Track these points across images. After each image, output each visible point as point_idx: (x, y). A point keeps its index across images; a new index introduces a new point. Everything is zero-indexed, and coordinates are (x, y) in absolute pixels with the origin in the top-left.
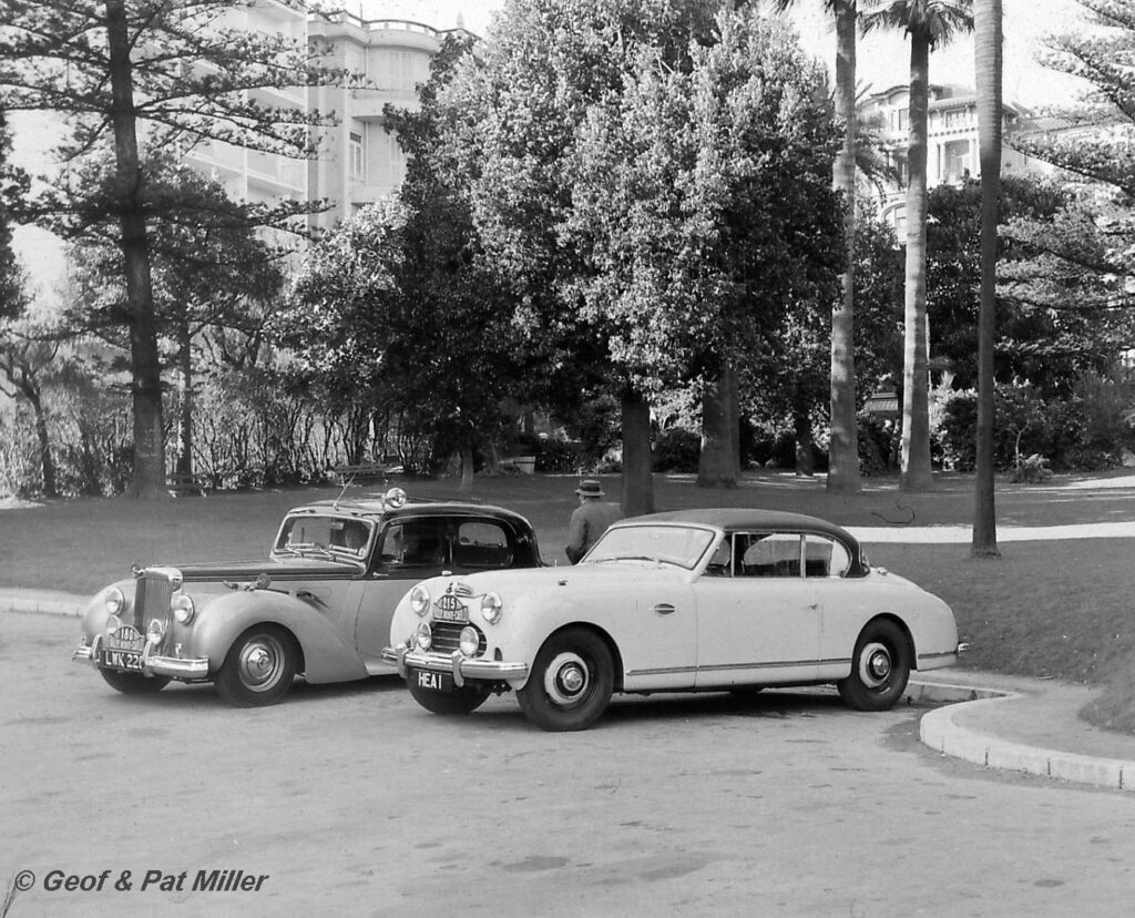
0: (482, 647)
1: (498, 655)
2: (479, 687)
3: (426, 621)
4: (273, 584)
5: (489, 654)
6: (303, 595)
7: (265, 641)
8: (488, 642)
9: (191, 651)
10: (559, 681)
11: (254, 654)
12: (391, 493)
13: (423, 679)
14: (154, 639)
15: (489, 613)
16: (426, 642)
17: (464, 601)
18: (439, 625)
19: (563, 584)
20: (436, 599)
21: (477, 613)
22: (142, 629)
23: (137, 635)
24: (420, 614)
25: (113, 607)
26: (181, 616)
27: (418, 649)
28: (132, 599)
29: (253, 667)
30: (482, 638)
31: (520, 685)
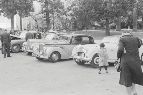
0: (85, 56)
1: (87, 57)
2: (84, 62)
3: (77, 52)
4: (57, 46)
5: (86, 57)
6: (61, 47)
7: (56, 54)
8: (86, 55)
9: (46, 55)
10: (96, 61)
11: (54, 55)
12: (73, 33)
13: (76, 60)
14: (41, 53)
15: (86, 51)
16: (77, 55)
17: (82, 49)
18: (79, 52)
19: (97, 47)
20: (78, 49)
21: (84, 51)
22: (40, 52)
23: (39, 52)
24: (76, 51)
25: (36, 49)
26: (45, 50)
27: (76, 56)
28: (39, 47)
29: (54, 57)
30: (85, 54)
31: (90, 62)
